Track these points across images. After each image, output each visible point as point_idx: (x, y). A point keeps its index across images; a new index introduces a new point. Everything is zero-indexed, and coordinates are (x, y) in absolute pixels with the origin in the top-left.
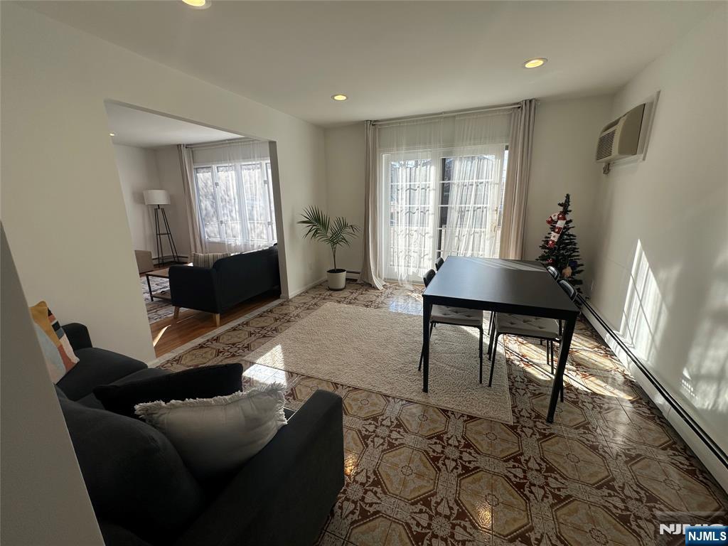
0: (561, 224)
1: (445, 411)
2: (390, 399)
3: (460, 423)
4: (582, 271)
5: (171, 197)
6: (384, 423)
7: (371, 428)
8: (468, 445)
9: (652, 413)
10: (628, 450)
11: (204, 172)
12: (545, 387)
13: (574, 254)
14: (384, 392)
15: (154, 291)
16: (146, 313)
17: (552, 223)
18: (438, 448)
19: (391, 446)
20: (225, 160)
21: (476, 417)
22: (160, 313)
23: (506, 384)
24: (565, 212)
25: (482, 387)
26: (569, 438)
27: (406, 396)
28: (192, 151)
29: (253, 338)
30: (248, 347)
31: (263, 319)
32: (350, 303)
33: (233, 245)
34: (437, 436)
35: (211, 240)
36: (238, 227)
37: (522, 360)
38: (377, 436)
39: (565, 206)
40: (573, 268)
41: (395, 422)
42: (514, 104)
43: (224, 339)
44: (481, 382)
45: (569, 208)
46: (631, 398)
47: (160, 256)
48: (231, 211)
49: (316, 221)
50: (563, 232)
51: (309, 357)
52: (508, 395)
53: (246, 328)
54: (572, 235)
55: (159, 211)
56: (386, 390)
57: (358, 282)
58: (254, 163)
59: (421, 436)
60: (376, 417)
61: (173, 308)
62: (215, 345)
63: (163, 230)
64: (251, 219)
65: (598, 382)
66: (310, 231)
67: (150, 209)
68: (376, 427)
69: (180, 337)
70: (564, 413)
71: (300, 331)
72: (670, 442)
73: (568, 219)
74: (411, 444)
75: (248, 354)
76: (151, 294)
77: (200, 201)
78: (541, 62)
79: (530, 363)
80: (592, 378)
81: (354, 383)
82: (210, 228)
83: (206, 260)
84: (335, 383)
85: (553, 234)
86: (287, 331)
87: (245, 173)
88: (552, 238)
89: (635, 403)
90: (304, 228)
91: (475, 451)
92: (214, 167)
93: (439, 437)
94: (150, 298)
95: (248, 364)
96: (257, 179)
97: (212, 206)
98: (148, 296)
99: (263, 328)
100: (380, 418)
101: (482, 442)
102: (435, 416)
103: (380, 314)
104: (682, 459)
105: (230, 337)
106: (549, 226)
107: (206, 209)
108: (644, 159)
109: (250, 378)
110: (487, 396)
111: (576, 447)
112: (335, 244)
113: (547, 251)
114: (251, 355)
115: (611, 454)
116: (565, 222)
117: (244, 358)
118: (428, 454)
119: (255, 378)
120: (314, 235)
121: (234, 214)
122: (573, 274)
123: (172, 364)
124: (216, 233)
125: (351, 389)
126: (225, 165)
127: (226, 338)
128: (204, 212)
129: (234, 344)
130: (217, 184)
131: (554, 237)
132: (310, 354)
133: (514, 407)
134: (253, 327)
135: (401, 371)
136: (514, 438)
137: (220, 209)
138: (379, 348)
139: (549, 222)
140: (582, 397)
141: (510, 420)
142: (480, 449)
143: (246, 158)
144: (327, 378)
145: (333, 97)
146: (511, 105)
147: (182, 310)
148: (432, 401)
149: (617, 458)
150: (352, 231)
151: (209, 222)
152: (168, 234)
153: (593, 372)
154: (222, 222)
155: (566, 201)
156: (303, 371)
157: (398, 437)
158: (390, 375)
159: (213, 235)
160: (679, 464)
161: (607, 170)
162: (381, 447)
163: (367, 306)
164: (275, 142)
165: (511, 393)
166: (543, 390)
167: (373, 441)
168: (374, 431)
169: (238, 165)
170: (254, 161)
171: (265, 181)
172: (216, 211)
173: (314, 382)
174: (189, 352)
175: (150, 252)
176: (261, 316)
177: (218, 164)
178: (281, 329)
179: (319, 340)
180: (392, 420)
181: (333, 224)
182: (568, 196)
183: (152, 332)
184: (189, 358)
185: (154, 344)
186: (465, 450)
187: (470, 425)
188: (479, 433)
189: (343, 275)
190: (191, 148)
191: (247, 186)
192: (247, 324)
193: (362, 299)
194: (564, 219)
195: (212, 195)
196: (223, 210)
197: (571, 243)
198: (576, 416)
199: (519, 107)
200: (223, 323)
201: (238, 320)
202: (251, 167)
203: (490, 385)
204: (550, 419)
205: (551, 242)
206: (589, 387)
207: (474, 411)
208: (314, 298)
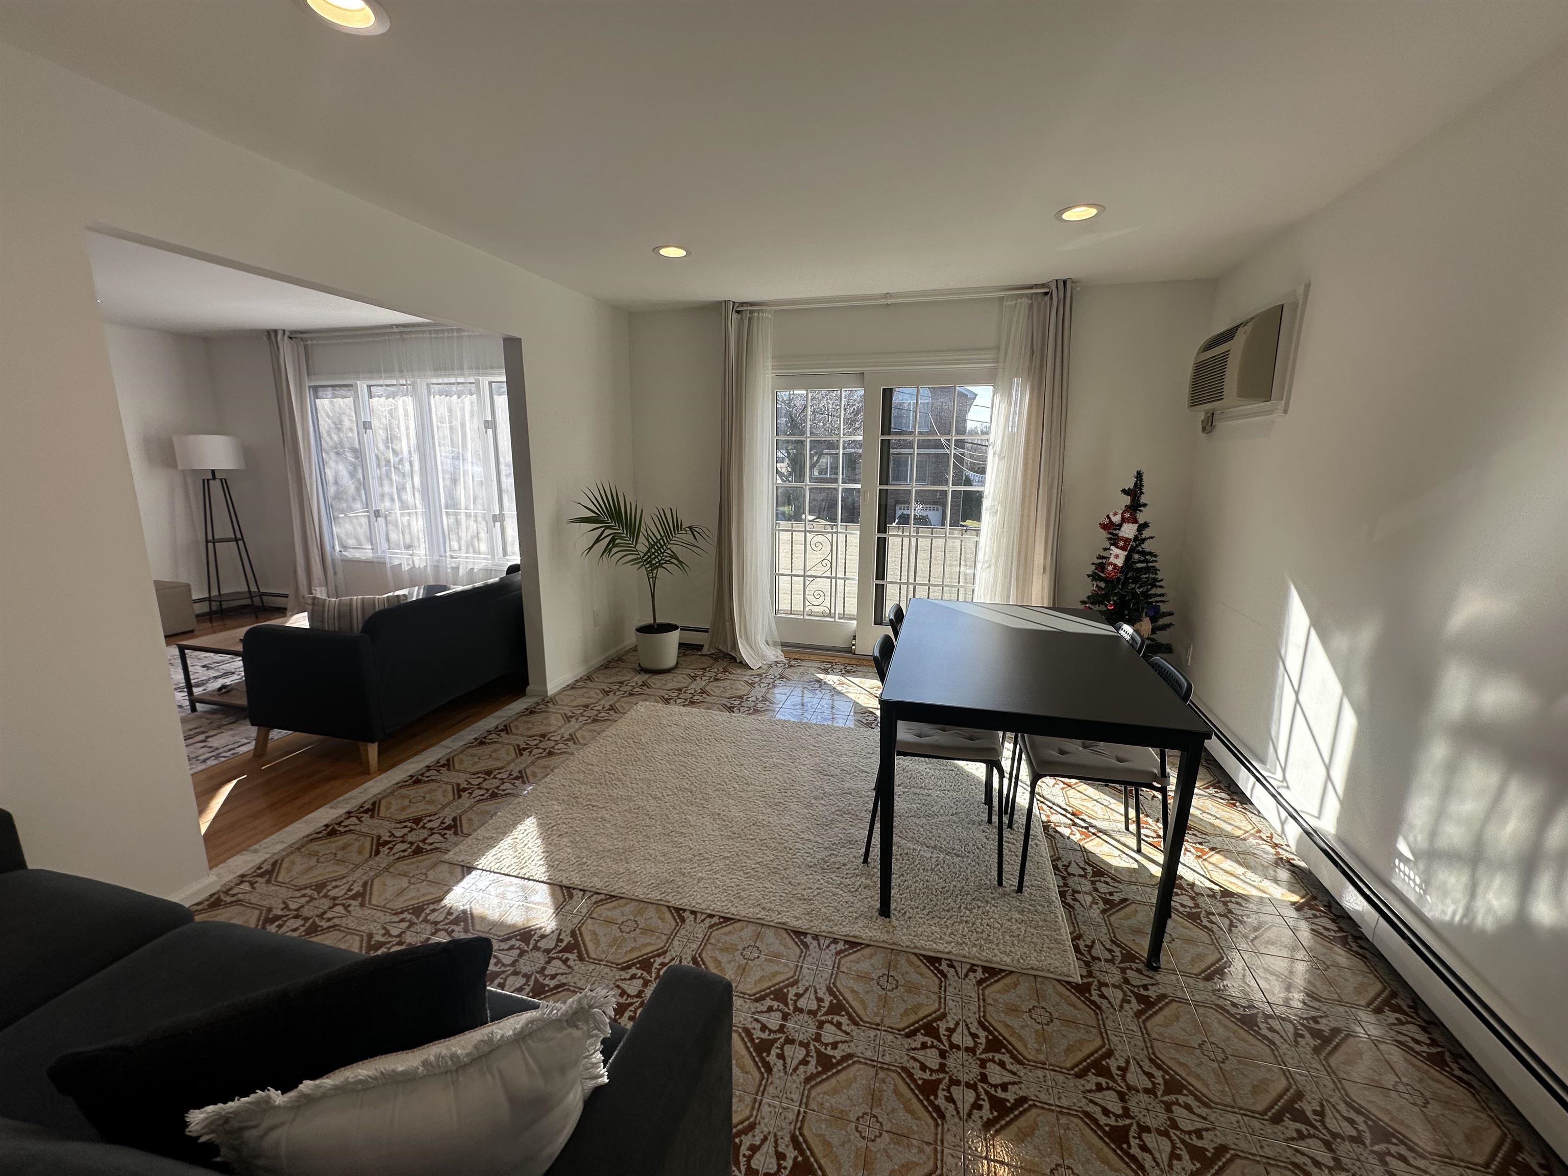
0: (1129, 531)
1: (933, 961)
2: (809, 939)
3: (969, 987)
4: (1170, 625)
5: (247, 453)
6: (801, 1003)
7: (774, 1021)
8: (995, 1044)
9: (1341, 929)
10: (1315, 1020)
11: (335, 397)
12: (1130, 883)
13: (1153, 591)
14: (794, 923)
15: (198, 685)
16: (183, 743)
17: (1110, 527)
18: (932, 1058)
19: (826, 1063)
20: (389, 371)
21: (1002, 971)
22: (214, 742)
23: (1052, 882)
24: (1135, 506)
25: (1005, 894)
26: (1197, 1005)
27: (845, 930)
28: (306, 347)
29: (466, 801)
30: (455, 826)
31: (488, 749)
32: (692, 703)
33: (406, 568)
34: (925, 1026)
35: (349, 554)
36: (418, 524)
37: (1075, 824)
38: (790, 1041)
39: (1135, 493)
40: (1153, 620)
41: (828, 999)
42: (1036, 286)
43: (393, 808)
44: (1000, 883)
45: (1143, 500)
46: (1295, 898)
47: (215, 593)
48: (401, 489)
49: (612, 518)
50: (1134, 547)
51: (608, 845)
52: (1061, 911)
53: (446, 775)
54: (1150, 554)
55: (216, 486)
56: (798, 919)
57: (705, 651)
58: (461, 380)
59: (891, 1030)
60: (781, 990)
61: (253, 731)
62: (368, 824)
63: (223, 529)
64: (453, 504)
65: (1229, 865)
66: (597, 541)
67: (189, 480)
68: (785, 1017)
69: (273, 806)
70: (1178, 943)
71: (581, 777)
72: (1386, 994)
73: (1141, 521)
74: (868, 1054)
75: (456, 844)
76: (190, 693)
77: (322, 464)
78: (1092, 212)
79: (1091, 830)
80: (1216, 858)
81: (720, 905)
82: (348, 526)
83: (345, 613)
84: (677, 910)
85: (1115, 550)
86: (547, 779)
87: (435, 400)
88: (1112, 560)
89: (1306, 909)
90: (585, 534)
91: (1013, 1057)
92: (362, 386)
93: (930, 1030)
94: (187, 703)
95: (459, 869)
96: (467, 417)
97: (352, 474)
98: (182, 697)
99: (489, 773)
100: (792, 991)
101: (1022, 1032)
102: (914, 977)
103: (763, 727)
104: (1412, 1030)
105: (406, 802)
106: (1104, 534)
107: (336, 483)
108: (1285, 412)
109: (464, 912)
110: (1017, 916)
111: (1216, 1024)
112: (654, 567)
113: (1102, 585)
114: (462, 847)
115: (1283, 1034)
116: (1135, 526)
117: (447, 857)
118: (911, 1075)
119: (478, 910)
120: (607, 550)
121: (408, 496)
122: (1154, 631)
123: (252, 884)
124: (363, 539)
125: (716, 920)
126: (388, 382)
127: (396, 804)
128: (332, 490)
129: (417, 821)
130: (367, 426)
131: (1118, 557)
132: (609, 836)
133: (1076, 938)
134: (464, 772)
135: (824, 867)
136: (1085, 1015)
137: (373, 483)
138: (769, 810)
139: (1104, 527)
140: (1206, 903)
141: (1075, 972)
142: (1022, 1049)
143: (441, 368)
144: (655, 895)
145: (656, 249)
146: (1031, 287)
147: (276, 734)
148: (903, 937)
149: (1297, 1042)
150: (692, 540)
151: (342, 511)
152: (236, 540)
153: (1216, 842)
154: (377, 514)
155: (1136, 484)
156: (597, 883)
157: (838, 1039)
158: (802, 879)
159: (351, 542)
160: (1412, 1044)
161: (1209, 425)
162: (802, 1068)
163: (731, 709)
164: (519, 340)
165: (1065, 904)
166: (1128, 892)
167: (781, 1056)
168: (782, 1029)
169: (422, 383)
170: (462, 375)
171: (486, 422)
172: (363, 485)
173: (627, 909)
174: (299, 847)
175: (188, 585)
176: (481, 742)
177: (371, 378)
178: (534, 774)
179: (630, 799)
180: (820, 995)
181: (650, 525)
182: (1139, 476)
183: (198, 796)
184: (300, 863)
185: (203, 830)
186: (990, 1055)
187: (993, 991)
188: (1014, 1010)
189: (673, 638)
190: (302, 339)
191: (441, 433)
192: (448, 764)
193: (718, 692)
194: (1135, 521)
195: (354, 450)
196: (381, 485)
197: (1148, 570)
198: (1200, 950)
199: (1046, 293)
200: (387, 764)
201: (425, 754)
202: (454, 388)
203: (1020, 890)
204: (1153, 961)
205: (1110, 568)
206: (1215, 879)
207: (999, 958)
208: (607, 693)
